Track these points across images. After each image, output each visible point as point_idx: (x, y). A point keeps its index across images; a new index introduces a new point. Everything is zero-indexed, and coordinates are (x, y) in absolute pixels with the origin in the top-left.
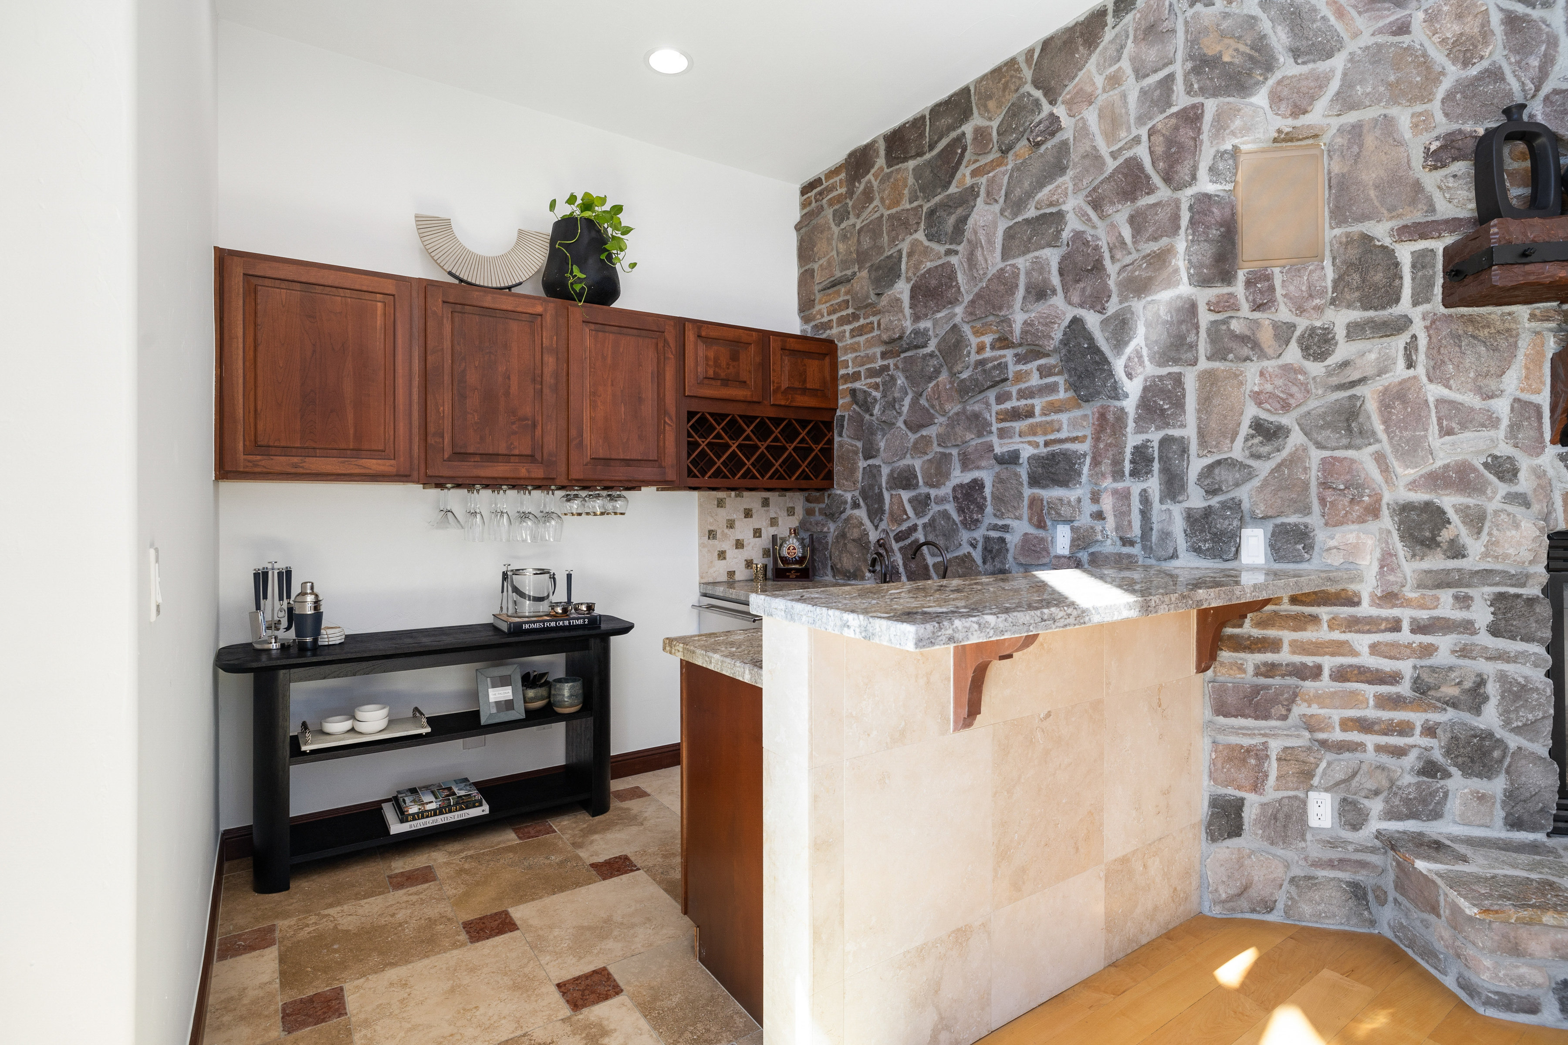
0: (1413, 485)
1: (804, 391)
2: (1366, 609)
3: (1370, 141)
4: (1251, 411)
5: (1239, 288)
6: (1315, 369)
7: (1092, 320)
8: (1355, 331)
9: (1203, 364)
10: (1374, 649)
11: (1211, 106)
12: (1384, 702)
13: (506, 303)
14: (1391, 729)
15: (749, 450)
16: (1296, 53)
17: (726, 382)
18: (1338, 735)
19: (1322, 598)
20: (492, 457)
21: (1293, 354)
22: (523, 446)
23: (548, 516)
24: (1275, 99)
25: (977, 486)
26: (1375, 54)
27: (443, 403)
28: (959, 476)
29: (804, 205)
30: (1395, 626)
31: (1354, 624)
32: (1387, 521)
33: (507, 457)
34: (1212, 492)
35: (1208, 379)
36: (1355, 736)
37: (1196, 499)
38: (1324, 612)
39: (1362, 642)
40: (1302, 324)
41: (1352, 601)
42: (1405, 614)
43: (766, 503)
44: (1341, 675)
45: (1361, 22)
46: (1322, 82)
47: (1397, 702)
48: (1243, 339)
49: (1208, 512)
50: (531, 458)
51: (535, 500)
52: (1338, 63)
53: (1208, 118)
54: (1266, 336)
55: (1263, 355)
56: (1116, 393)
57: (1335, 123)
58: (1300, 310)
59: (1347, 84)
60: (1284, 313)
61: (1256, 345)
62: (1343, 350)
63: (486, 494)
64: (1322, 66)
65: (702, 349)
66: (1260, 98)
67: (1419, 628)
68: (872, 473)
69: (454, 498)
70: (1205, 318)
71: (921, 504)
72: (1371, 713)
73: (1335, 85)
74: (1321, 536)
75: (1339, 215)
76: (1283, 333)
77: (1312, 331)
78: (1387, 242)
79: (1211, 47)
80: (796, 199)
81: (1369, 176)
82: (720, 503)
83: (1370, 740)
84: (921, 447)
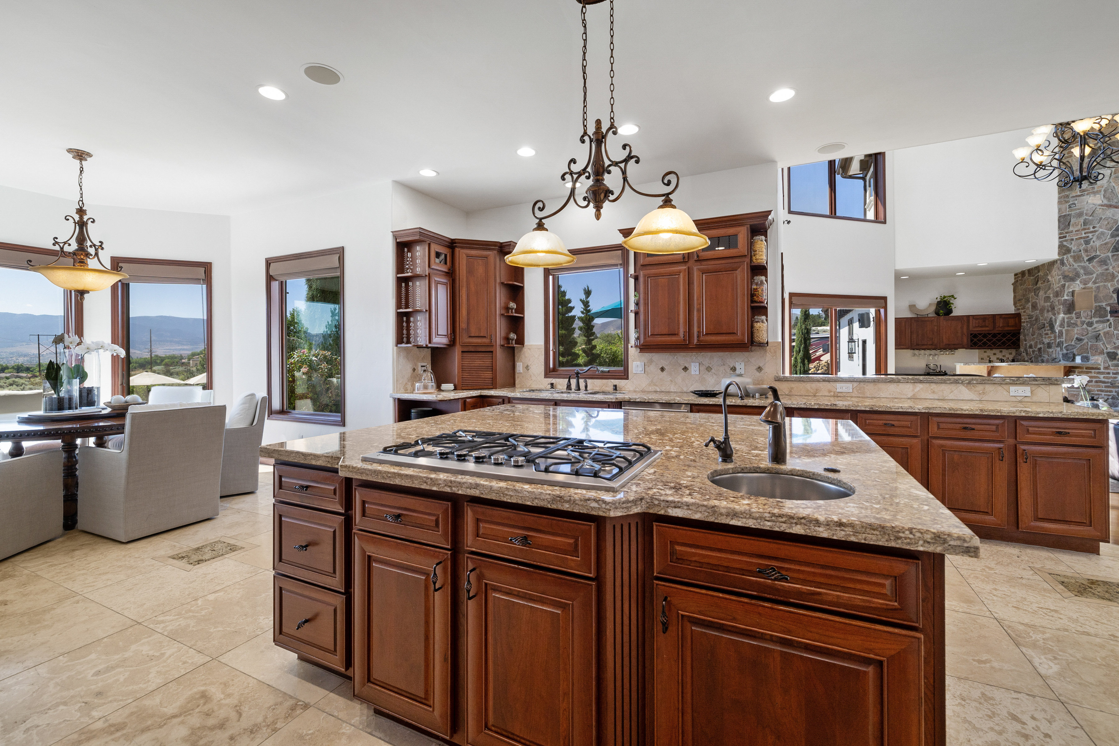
0: (1111, 349)
1: (1008, 326)
2: (1102, 370)
3: (1101, 289)
4: (1076, 336)
5: (1074, 315)
6: (1090, 329)
7: (1054, 317)
8: (1097, 322)
9: (1066, 328)
10: (1104, 377)
11: (1067, 284)
12: (1106, 387)
13: (927, 319)
14: (1107, 391)
15: (989, 340)
16: (1085, 274)
17: (981, 327)
18: (1096, 392)
19: (1093, 368)
20: (923, 345)
21: (1085, 326)
22: (930, 343)
23: (936, 355)
24: (1081, 282)
25: (1041, 348)
26: (1102, 274)
27: (915, 336)
28: (1039, 346)
29: (1015, 279)
30: (1109, 373)
31: (1099, 373)
32: (1106, 355)
33: (927, 345)
34: (1067, 350)
35: (1067, 331)
36: (1100, 393)
37: (1065, 352)
38: (1093, 371)
39: (1102, 376)
40: (1087, 321)
41: (1099, 369)
42: (1111, 371)
43: (1001, 352)
44: (1096, 382)
45: (1099, 268)
46: (1091, 279)
47: (1108, 387)
48: (1074, 324)
49: (1067, 354)
50: (932, 345)
51: (933, 352)
52: (1095, 275)
53: (1067, 286)
54: (1079, 323)
55: (1078, 326)
56: (1056, 332)
57: (1094, 286)
58: (1086, 318)
59: (1096, 279)
60: (1083, 319)
61: (1076, 325)
62: (1095, 325)
63: (923, 351)
64: (1091, 276)
65: (974, 321)
66: (1078, 282)
67: (1113, 374)
68: (1026, 345)
69: (916, 352)
70: (1066, 320)
71: (1033, 351)
72: (1104, 389)
73: (1093, 280)
74: (1091, 358)
75: (1096, 301)
76: (1083, 323)
77: (1089, 322)
78: (1105, 306)
79: (1067, 273)
80: (1013, 277)
81: (1101, 295)
82: (985, 352)
83: (1103, 393)
84: (1033, 340)
